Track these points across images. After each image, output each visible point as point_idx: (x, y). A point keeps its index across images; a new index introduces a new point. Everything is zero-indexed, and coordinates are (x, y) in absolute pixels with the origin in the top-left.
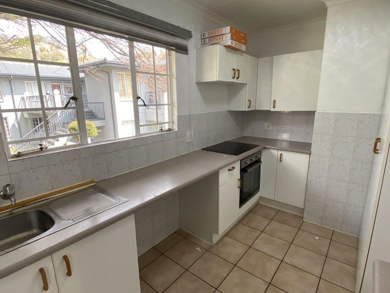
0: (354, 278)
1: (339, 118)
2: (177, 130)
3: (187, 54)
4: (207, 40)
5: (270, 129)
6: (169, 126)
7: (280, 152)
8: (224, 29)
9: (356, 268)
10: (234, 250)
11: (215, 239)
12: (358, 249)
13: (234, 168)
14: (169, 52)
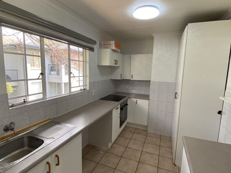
0: (172, 153)
1: (160, 84)
2: (88, 89)
3: (94, 51)
4: (103, 46)
5: (130, 88)
6: (84, 87)
7: (136, 99)
8: (111, 42)
9: (172, 149)
10: (119, 150)
11: (110, 145)
12: (171, 141)
13: (118, 108)
14: (85, 50)
